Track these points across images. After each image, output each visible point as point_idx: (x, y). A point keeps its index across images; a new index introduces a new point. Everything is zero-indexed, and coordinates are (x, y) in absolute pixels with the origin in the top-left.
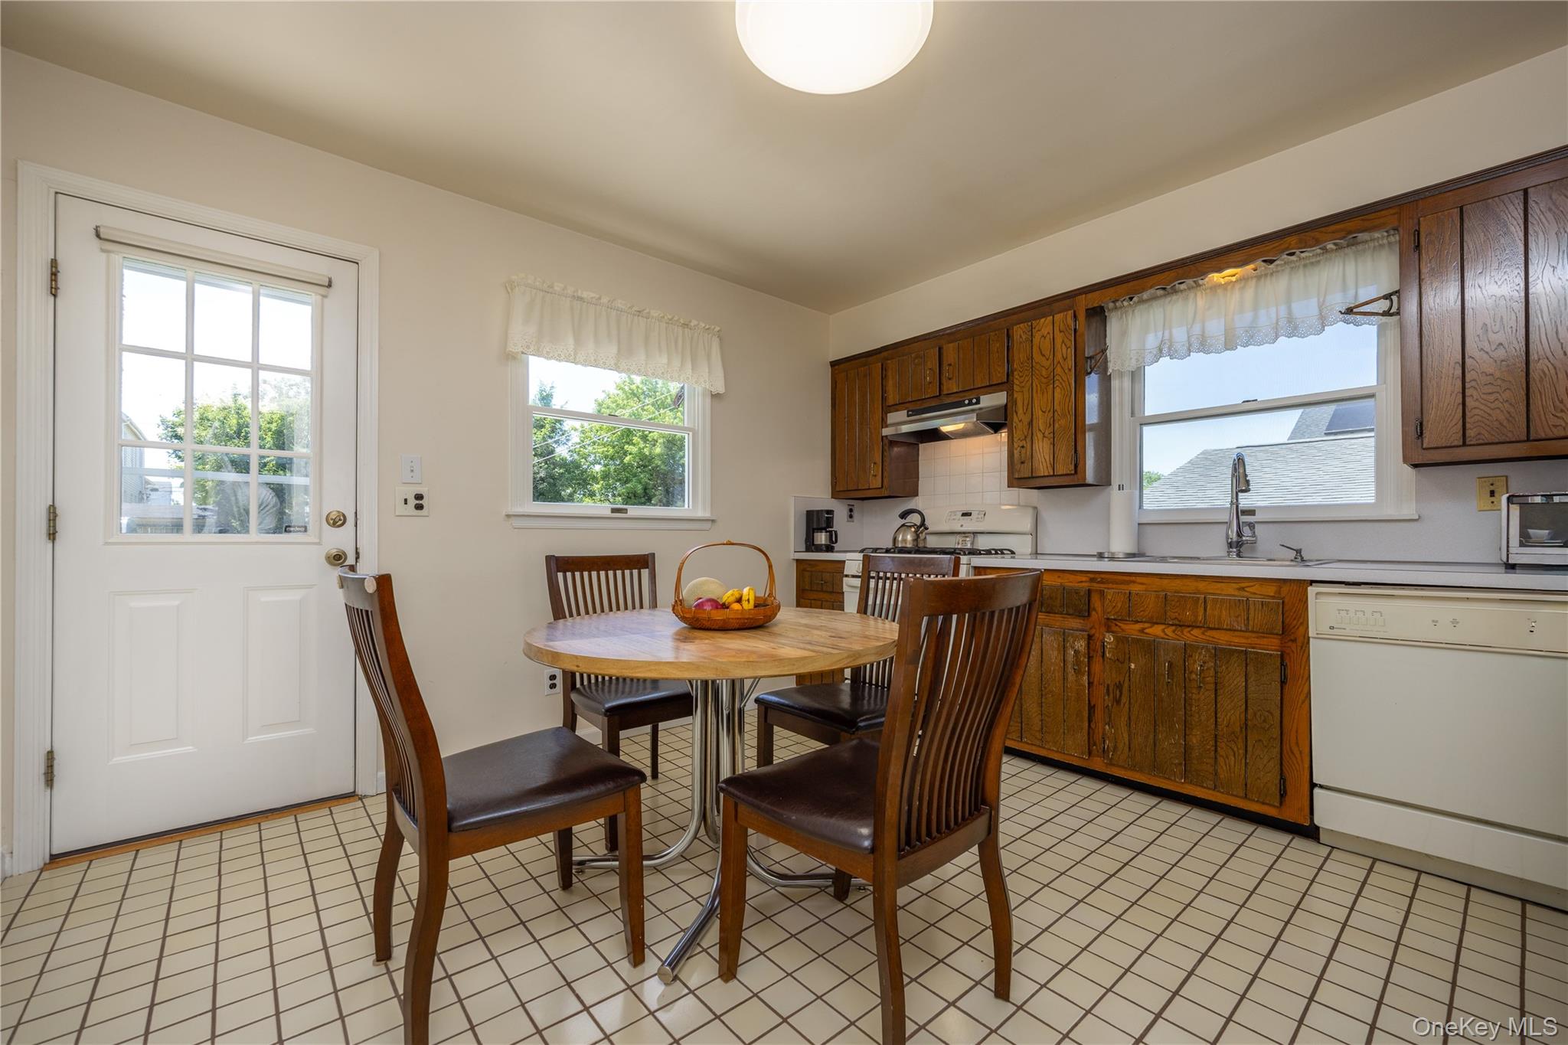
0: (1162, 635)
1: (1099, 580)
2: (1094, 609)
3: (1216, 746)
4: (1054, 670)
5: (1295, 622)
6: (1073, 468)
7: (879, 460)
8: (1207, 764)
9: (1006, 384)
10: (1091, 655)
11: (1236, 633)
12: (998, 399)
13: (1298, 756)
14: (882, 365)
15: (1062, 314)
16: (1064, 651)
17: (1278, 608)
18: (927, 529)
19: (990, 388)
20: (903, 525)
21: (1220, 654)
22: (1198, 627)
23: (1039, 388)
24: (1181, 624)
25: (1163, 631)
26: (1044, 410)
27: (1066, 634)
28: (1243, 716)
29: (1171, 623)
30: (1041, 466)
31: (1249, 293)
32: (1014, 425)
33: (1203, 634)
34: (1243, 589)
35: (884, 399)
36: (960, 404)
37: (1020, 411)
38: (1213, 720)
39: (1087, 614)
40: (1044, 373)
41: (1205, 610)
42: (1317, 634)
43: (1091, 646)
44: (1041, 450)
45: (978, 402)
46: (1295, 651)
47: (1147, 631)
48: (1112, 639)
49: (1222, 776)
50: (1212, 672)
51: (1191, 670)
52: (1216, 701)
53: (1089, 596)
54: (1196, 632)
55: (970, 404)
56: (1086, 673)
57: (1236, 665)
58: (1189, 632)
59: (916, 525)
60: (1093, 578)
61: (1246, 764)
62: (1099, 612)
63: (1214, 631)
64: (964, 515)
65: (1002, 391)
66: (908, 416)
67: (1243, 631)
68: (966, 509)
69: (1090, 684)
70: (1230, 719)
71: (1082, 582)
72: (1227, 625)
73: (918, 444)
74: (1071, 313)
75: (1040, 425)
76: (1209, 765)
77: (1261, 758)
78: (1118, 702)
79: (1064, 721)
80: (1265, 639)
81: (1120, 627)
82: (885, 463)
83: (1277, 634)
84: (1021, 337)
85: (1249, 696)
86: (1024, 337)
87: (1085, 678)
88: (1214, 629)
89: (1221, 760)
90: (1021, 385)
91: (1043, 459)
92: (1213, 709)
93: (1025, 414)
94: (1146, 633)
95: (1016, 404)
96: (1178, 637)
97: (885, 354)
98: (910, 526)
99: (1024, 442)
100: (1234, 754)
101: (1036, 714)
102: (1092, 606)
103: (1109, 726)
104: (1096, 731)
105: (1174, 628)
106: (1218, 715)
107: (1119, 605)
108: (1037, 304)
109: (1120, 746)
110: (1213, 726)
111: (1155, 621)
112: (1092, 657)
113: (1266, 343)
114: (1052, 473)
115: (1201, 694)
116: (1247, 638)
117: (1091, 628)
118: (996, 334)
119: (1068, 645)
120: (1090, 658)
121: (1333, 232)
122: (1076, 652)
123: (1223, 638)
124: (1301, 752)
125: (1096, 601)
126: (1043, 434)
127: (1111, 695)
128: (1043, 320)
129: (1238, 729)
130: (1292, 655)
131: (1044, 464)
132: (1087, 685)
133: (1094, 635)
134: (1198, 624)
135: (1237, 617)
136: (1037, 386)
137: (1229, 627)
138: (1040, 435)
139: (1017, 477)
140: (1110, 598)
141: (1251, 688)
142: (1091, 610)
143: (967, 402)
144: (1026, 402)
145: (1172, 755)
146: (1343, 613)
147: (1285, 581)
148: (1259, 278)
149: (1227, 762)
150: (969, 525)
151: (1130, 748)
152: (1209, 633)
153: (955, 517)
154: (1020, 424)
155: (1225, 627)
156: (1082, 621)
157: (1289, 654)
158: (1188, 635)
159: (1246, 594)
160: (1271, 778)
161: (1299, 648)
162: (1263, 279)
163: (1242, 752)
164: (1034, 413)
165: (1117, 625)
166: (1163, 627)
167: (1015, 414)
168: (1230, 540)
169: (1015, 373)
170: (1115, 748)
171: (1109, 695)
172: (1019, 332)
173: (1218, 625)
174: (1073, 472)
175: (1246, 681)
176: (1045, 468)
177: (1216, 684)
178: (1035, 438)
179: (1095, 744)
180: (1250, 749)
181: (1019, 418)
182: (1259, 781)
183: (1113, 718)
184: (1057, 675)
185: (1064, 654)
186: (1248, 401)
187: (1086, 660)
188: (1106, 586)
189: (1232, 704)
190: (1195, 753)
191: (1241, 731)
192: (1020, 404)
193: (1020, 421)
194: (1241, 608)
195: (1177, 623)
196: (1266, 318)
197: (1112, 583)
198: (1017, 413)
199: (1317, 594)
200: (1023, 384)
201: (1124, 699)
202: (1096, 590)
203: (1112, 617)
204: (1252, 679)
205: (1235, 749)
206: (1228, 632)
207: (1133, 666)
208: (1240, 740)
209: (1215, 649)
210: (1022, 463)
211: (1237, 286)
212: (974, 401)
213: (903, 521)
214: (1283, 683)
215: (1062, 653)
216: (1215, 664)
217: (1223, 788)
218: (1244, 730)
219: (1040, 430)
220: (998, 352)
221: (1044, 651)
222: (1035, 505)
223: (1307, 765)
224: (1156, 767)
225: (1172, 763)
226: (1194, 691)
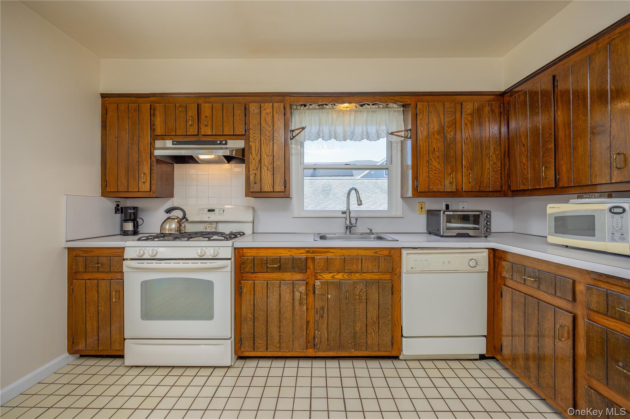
0: (342, 278)
1: (312, 251)
2: (309, 268)
3: (367, 329)
4: (287, 305)
5: (396, 266)
6: (284, 188)
7: (147, 172)
8: (363, 339)
9: (244, 136)
10: (307, 293)
11: (374, 274)
12: (240, 144)
13: (398, 327)
14: (151, 106)
15: (278, 104)
16: (293, 293)
17: (390, 261)
18: (187, 220)
19: (233, 137)
20: (169, 218)
21: (368, 283)
22: (358, 272)
23: (265, 142)
24: (351, 271)
25: (343, 276)
26: (268, 155)
27: (294, 284)
28: (377, 313)
29: (347, 272)
30: (266, 186)
31: (352, 117)
32: (250, 160)
33: (360, 275)
34: (376, 252)
35: (153, 130)
36: (214, 143)
37: (254, 153)
38: (365, 317)
39: (305, 271)
40: (268, 134)
41: (362, 264)
42: (407, 271)
43: (307, 289)
44: (266, 178)
45: (226, 144)
46: (396, 279)
47: (335, 277)
48: (319, 283)
49: (369, 343)
50: (365, 294)
51: (356, 294)
52: (366, 308)
53: (306, 261)
54: (357, 275)
55: (220, 144)
56: (305, 305)
57: (375, 289)
58: (354, 275)
59: (178, 218)
60: (308, 251)
61: (379, 334)
62: (312, 270)
63: (365, 274)
64: (209, 211)
65: (242, 140)
66: (173, 144)
67: (377, 272)
68: (211, 207)
69: (307, 309)
70: (372, 315)
71: (302, 253)
72: (371, 270)
73: (174, 164)
74: (282, 105)
75: (266, 163)
76: (364, 339)
77: (385, 331)
78: (322, 317)
79: (293, 333)
80: (385, 275)
81: (322, 276)
82: (153, 175)
83: (390, 272)
84: (254, 110)
85: (380, 302)
86: (256, 111)
87: (305, 307)
88: (366, 273)
89: (369, 335)
90: (254, 138)
91: (267, 183)
92: (365, 312)
93: (256, 155)
94: (335, 278)
95: (251, 148)
96: (349, 278)
97: (153, 99)
98: (175, 219)
99: (256, 171)
100: (374, 332)
101: (276, 333)
102: (308, 266)
103: (317, 330)
104: (310, 334)
105: (347, 274)
106: (367, 314)
107: (322, 264)
108: (263, 94)
109: (323, 340)
110: (365, 320)
111: (339, 271)
112: (308, 294)
113: (357, 140)
114: (272, 190)
115: (360, 305)
116: (378, 276)
117: (307, 279)
118: (238, 105)
119: (295, 290)
120: (307, 295)
121: (391, 99)
122: (301, 293)
123: (368, 276)
124: (398, 324)
125: (310, 264)
126: (268, 168)
127: (319, 314)
128: (267, 104)
129: (375, 319)
130: (395, 281)
131: (268, 185)
132: (306, 310)
133: (308, 282)
134: (359, 271)
135: (375, 266)
136: (263, 140)
137: (371, 271)
138: (266, 169)
139: (252, 191)
140: (318, 261)
141: (381, 299)
142: (307, 269)
143: (219, 142)
144: (257, 149)
145: (348, 339)
146: (416, 262)
147: (392, 248)
148: (356, 111)
149: (371, 336)
150: (213, 217)
151: (328, 340)
152: (363, 275)
153: (203, 212)
154: (254, 161)
155: (370, 271)
156: (302, 275)
157: (394, 281)
158: (354, 276)
159: (378, 255)
160: (388, 339)
161: (398, 277)
162: (357, 113)
163: (377, 329)
164: (262, 156)
165: (320, 275)
166: (343, 274)
167: (250, 154)
168: (347, 225)
169: (251, 131)
170: (321, 342)
171: (317, 314)
172: (253, 108)
173: (367, 271)
174: (284, 191)
175: (379, 296)
176: (269, 187)
177: (366, 299)
178: (263, 170)
179: (309, 342)
180: (380, 327)
181: (253, 157)
182: (384, 341)
183: (319, 326)
184: (289, 308)
185: (293, 295)
186: (347, 164)
187: (305, 297)
188: (315, 255)
189: (373, 308)
190: (358, 335)
191: (377, 319)
192: (253, 149)
193: (254, 159)
194: (376, 261)
195: (350, 271)
196: (359, 130)
197: (318, 253)
198: (252, 155)
199: (407, 254)
200: (255, 138)
201: (325, 315)
202: (310, 258)
203: (319, 272)
204: (381, 295)
205: (375, 329)
206: (371, 273)
207: (329, 296)
208: (376, 324)
209: (366, 282)
210: (255, 183)
211: (348, 113)
212: (224, 142)
213: (168, 215)
214: (392, 294)
215: (292, 294)
216: (366, 290)
217: (370, 349)
218: (378, 319)
219: (265, 166)
220: (239, 116)
221: (281, 296)
222: (253, 207)
223: (400, 329)
224: (341, 347)
225: (348, 343)
226: (357, 304)
